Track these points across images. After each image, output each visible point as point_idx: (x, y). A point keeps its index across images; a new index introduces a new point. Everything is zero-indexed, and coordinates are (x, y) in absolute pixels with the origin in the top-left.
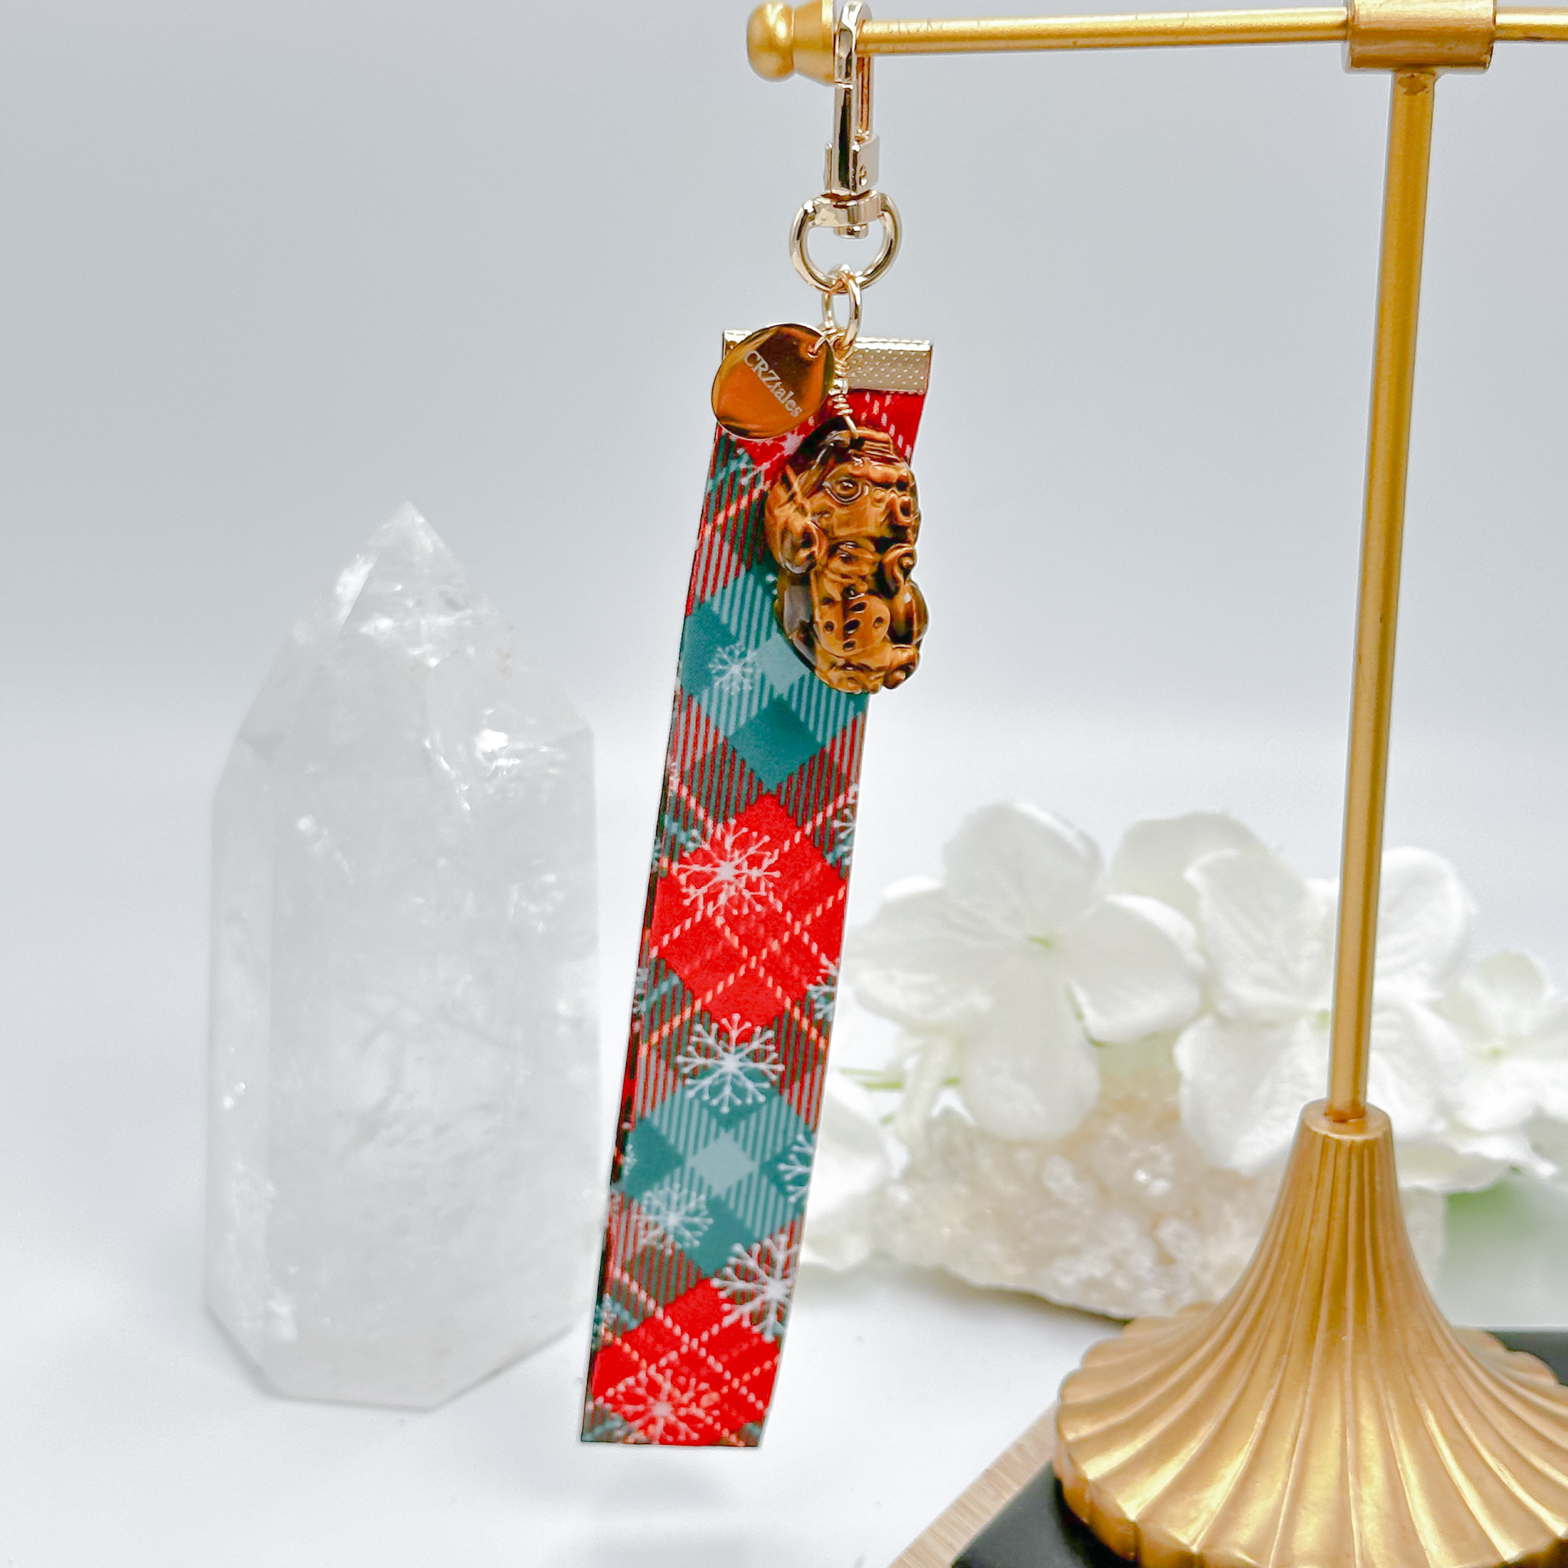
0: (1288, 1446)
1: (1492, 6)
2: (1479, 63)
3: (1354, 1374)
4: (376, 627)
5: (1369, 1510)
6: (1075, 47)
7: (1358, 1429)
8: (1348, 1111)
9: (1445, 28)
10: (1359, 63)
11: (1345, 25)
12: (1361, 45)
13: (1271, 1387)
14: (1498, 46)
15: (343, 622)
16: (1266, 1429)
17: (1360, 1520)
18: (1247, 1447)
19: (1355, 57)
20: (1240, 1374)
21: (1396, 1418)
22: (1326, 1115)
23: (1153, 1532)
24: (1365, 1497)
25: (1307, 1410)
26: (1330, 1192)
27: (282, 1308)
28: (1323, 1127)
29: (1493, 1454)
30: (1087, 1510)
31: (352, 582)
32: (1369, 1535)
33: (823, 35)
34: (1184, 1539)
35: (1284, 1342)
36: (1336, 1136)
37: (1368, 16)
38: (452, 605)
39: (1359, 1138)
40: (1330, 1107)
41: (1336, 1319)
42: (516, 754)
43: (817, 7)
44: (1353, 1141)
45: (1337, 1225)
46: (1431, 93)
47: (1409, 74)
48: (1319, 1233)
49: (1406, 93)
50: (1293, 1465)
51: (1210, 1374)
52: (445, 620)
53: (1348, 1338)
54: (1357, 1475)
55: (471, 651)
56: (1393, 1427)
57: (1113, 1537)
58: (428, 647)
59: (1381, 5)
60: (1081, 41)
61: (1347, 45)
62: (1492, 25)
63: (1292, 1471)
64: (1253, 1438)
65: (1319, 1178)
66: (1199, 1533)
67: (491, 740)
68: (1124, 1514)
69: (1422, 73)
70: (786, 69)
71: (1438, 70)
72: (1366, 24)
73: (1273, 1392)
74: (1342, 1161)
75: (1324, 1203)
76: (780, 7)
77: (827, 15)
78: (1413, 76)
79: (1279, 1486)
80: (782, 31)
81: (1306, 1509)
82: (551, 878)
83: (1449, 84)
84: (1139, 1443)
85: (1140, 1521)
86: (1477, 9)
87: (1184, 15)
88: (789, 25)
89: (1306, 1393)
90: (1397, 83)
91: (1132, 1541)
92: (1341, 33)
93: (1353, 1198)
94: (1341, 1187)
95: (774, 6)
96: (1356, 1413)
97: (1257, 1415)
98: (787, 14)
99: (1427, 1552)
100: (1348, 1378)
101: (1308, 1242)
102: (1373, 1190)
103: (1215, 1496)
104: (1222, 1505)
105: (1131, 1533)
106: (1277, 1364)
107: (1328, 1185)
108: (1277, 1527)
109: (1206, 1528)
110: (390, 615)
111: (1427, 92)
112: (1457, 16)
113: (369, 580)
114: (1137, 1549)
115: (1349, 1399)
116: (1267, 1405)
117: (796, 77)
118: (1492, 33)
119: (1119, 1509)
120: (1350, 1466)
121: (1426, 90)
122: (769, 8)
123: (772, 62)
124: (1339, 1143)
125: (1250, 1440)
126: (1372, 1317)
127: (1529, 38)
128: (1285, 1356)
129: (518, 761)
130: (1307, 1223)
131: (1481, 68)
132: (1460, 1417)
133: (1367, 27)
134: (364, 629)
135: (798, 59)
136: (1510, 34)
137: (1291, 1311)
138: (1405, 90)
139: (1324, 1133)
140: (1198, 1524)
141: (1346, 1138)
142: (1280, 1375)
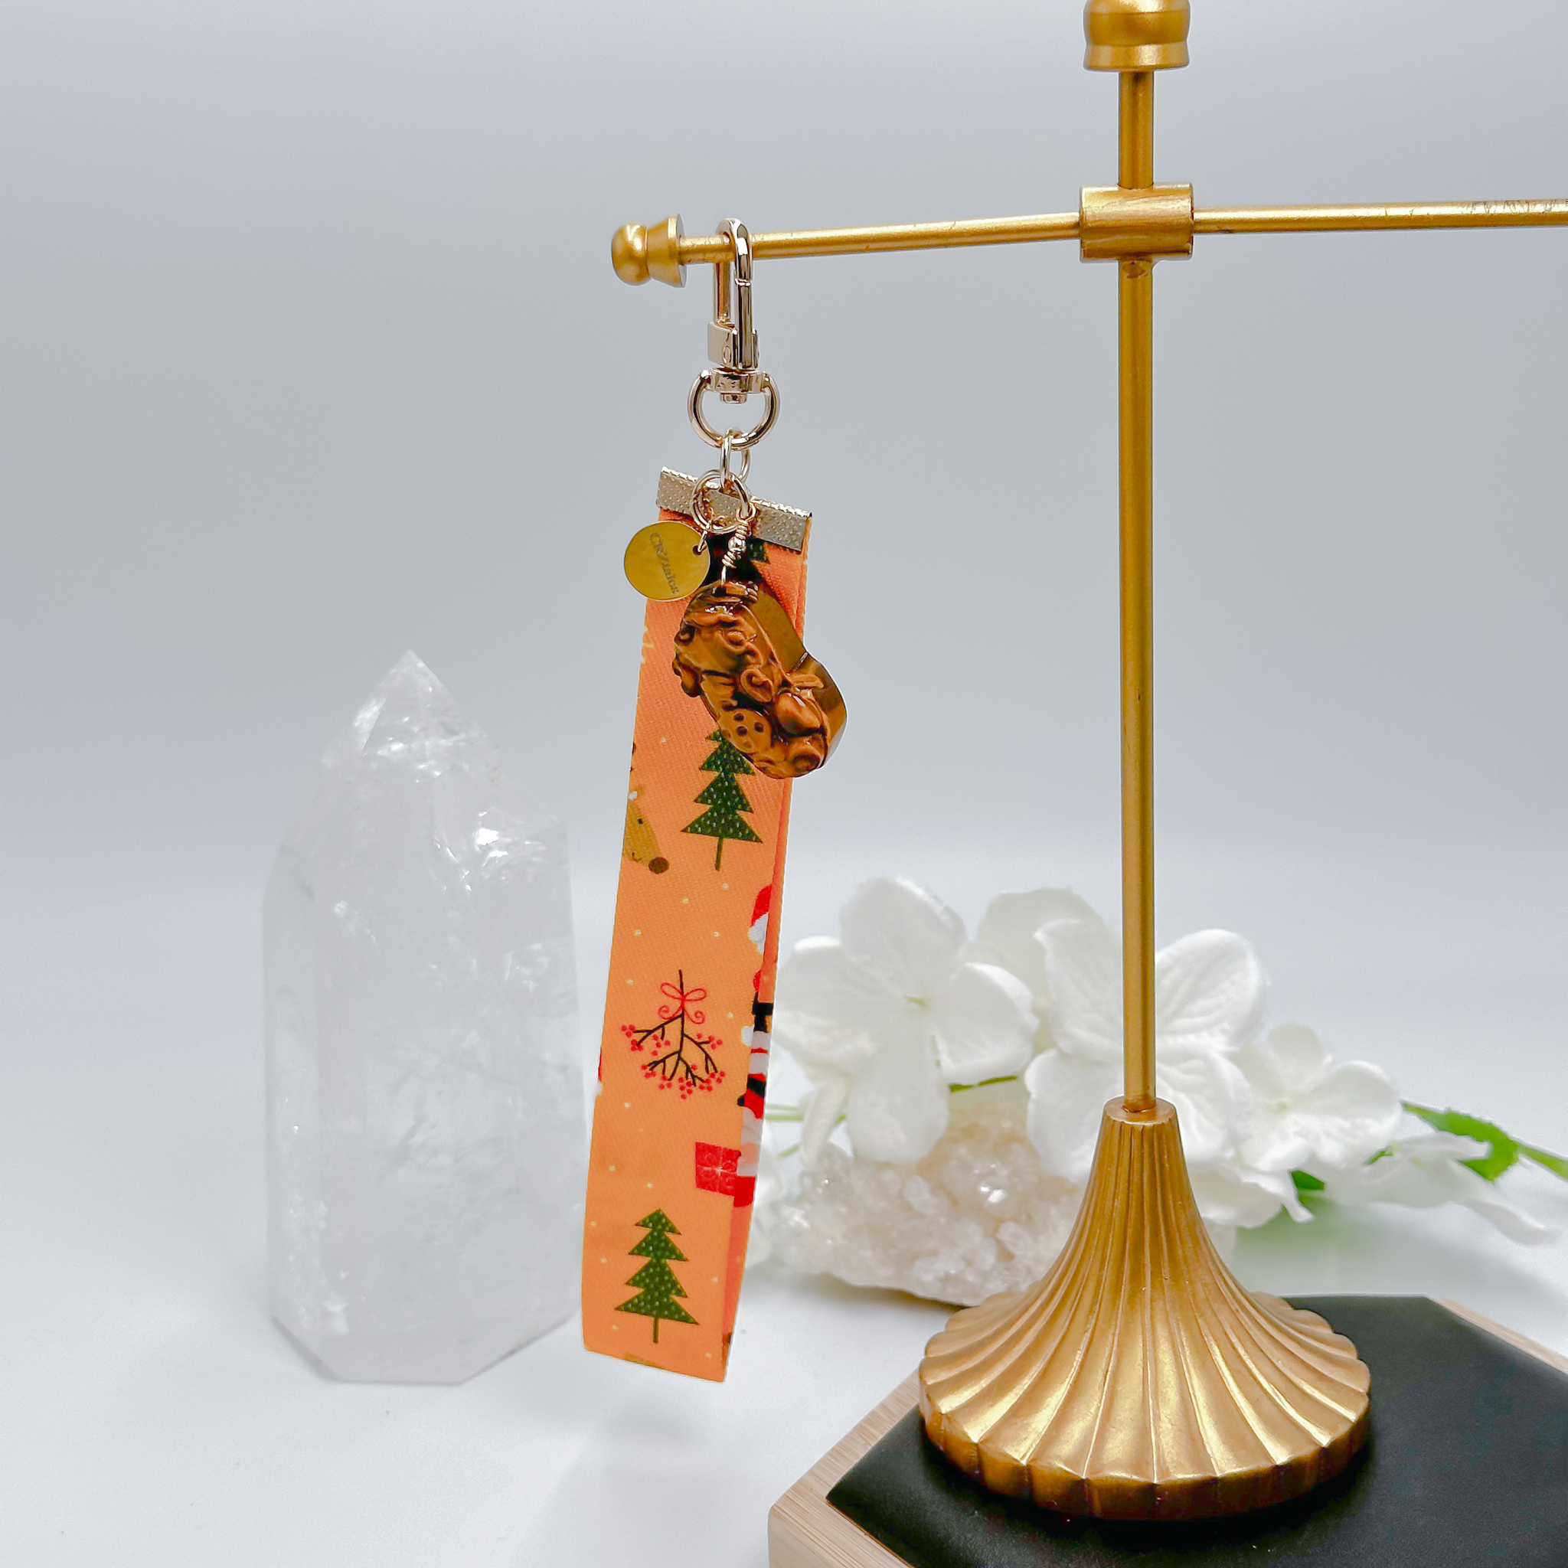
0: (1100, 1378)
1: (1190, 204)
2: (1186, 252)
3: (1152, 1317)
4: (389, 749)
5: (1166, 1425)
6: (868, 250)
7: (1156, 1361)
8: (1141, 1103)
9: (1155, 223)
10: (1089, 254)
11: (1077, 225)
12: (1090, 239)
13: (1087, 1331)
14: (1196, 237)
15: (362, 748)
16: (1082, 1365)
17: (1157, 1435)
18: (1068, 1380)
19: (1086, 248)
20: (1063, 1323)
21: (1188, 1353)
22: (1124, 1107)
23: (990, 1450)
24: (1162, 1417)
25: (1115, 1348)
26: (1128, 1169)
27: (337, 1308)
28: (1121, 1117)
29: (1270, 1382)
30: (942, 1440)
31: (367, 716)
32: (1165, 1446)
33: (670, 247)
34: (1017, 1456)
35: (1096, 1295)
36: (1131, 1123)
37: (1094, 215)
38: (450, 731)
39: (1149, 1124)
40: (1126, 1101)
41: (1137, 1276)
42: (506, 847)
43: (664, 226)
44: (1144, 1127)
45: (1134, 1196)
46: (1149, 276)
47: (1131, 262)
48: (1119, 1204)
49: (1128, 277)
50: (1105, 1393)
51: (1040, 1324)
52: (443, 742)
53: (1148, 1288)
54: (1156, 1399)
55: (466, 767)
56: (1186, 1360)
57: (963, 1457)
58: (432, 762)
59: (1103, 207)
60: (872, 246)
61: (1077, 242)
62: (1191, 220)
63: (1104, 1397)
64: (1073, 1373)
65: (1118, 1160)
66: (1029, 1449)
67: (485, 836)
68: (969, 1437)
69: (1141, 260)
70: (642, 276)
71: (1154, 258)
72: (1092, 219)
73: (1088, 1335)
74: (1135, 1143)
75: (1123, 1178)
76: (638, 226)
77: (672, 231)
78: (1133, 263)
79: (1093, 1410)
80: (638, 245)
81: (1114, 1428)
82: (537, 946)
83: (1163, 269)
84: (984, 1383)
85: (981, 1442)
86: (1178, 208)
87: (953, 223)
88: (643, 240)
89: (1114, 1334)
90: (1122, 269)
91: (976, 1460)
92: (1075, 232)
93: (1146, 1174)
94: (1136, 1164)
95: (632, 226)
96: (1155, 1349)
97: (1075, 1355)
98: (642, 232)
99: (1212, 1460)
100: (1147, 1321)
101: (1112, 1212)
102: (1162, 1166)
103: (1042, 1420)
104: (1047, 1427)
105: (975, 1454)
106: (1091, 1312)
107: (1126, 1163)
108: (1091, 1443)
109: (1034, 1446)
110: (401, 740)
111: (1146, 276)
112: (1163, 214)
113: (382, 714)
114: (980, 1465)
115: (1149, 1338)
116: (1083, 1346)
117: (652, 283)
118: (1192, 226)
119: (965, 1435)
120: (1150, 1391)
121: (1145, 274)
122: (628, 228)
123: (631, 270)
124: (1132, 1128)
125: (1070, 1375)
126: (1166, 1272)
127: (1222, 231)
128: (1097, 1306)
129: (505, 853)
130: (1110, 1196)
131: (1185, 255)
132: (1242, 1352)
133: (1093, 224)
134: (379, 752)
135: (652, 267)
136: (1207, 227)
137: (1101, 1269)
138: (1128, 274)
139: (1121, 1121)
140: (1028, 1442)
141: (1139, 1124)
142: (1093, 1321)
